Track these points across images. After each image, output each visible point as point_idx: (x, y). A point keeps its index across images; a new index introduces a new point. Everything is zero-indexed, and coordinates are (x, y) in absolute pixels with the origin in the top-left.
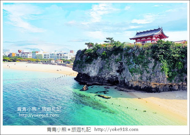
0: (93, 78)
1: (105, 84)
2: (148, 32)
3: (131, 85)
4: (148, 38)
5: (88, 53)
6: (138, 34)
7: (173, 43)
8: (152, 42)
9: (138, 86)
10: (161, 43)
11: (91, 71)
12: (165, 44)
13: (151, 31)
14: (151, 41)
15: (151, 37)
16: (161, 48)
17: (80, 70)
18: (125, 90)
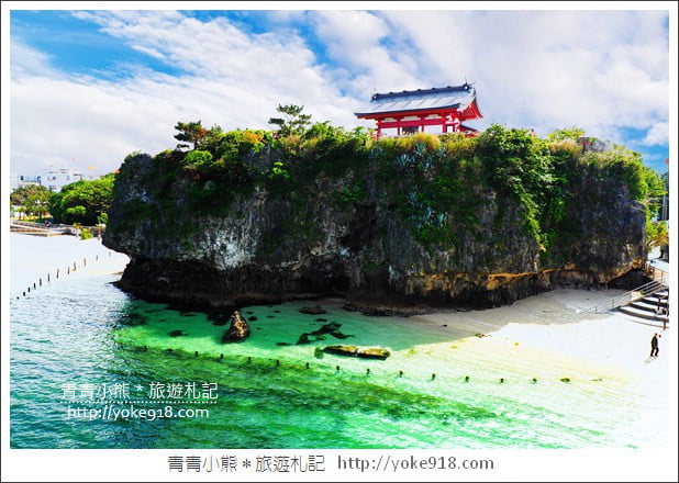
0: (232, 278)
1: (289, 296)
2: (419, 93)
3: (415, 289)
4: (431, 117)
5: (200, 167)
6: (378, 98)
8: (445, 129)
9: (441, 289)
11: (224, 247)
17: (166, 247)
18: (395, 309)
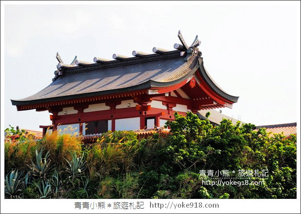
2: (120, 65)
4: (124, 105)
6: (64, 74)
7: (255, 136)
8: (144, 125)
10: (191, 135)
12: (212, 143)
13: (140, 61)
14: (137, 120)
15: (141, 94)
16: (187, 161)
